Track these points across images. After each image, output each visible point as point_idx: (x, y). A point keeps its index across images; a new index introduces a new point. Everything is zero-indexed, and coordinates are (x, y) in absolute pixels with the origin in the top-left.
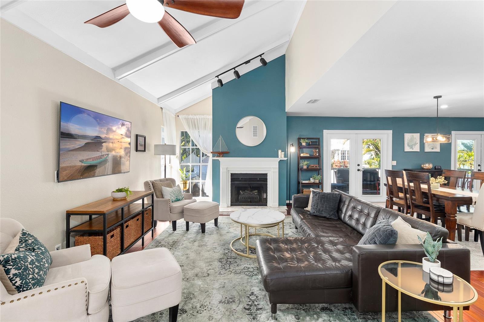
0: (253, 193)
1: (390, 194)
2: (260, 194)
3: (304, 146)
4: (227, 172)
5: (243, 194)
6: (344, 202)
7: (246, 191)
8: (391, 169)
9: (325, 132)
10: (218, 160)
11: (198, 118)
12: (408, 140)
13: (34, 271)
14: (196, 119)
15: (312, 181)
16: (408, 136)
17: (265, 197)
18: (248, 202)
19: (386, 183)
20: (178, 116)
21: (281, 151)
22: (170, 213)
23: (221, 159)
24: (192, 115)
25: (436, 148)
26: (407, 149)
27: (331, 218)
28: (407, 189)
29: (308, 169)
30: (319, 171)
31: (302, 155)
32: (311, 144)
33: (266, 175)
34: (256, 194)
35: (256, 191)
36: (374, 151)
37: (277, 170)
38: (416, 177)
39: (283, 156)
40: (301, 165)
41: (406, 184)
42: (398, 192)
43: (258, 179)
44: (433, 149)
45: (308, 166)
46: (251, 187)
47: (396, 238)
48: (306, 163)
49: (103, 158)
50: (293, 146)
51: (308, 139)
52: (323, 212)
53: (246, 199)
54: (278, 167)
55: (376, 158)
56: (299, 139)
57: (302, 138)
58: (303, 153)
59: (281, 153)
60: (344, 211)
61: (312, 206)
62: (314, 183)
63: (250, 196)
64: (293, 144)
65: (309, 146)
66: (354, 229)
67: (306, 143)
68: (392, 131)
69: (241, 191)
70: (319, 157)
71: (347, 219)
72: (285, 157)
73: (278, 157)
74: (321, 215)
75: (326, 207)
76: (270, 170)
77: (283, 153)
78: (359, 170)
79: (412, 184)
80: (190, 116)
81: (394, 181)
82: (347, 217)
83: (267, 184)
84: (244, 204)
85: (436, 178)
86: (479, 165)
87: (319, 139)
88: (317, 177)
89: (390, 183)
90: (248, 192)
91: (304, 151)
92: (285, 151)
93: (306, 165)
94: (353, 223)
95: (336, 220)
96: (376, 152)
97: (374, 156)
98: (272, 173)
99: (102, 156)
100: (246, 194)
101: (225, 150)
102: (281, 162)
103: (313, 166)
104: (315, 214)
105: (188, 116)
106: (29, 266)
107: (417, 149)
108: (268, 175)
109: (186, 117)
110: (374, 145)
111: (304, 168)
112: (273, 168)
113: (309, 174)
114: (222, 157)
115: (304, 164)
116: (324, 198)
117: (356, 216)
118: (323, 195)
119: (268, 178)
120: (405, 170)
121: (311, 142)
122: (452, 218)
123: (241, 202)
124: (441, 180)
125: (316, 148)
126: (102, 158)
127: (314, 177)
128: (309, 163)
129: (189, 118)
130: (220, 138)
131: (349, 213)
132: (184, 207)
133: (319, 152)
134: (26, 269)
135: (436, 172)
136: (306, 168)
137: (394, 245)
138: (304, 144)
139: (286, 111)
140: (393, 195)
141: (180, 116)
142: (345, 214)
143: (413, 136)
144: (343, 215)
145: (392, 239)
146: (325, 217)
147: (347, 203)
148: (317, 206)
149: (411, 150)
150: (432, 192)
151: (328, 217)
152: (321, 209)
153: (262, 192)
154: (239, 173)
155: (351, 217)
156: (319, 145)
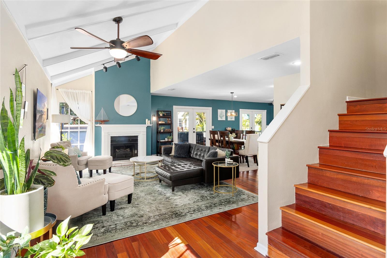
0: (127, 151)
1: (212, 144)
2: (131, 150)
3: (161, 116)
4: (108, 136)
5: (119, 152)
6: (192, 148)
7: (121, 149)
8: (211, 130)
9: (174, 107)
10: (100, 126)
11: (77, 92)
12: (220, 113)
14: (75, 93)
15: (166, 140)
16: (219, 111)
17: (136, 152)
18: (123, 157)
19: (210, 138)
20: (58, 89)
21: (148, 120)
22: (77, 165)
23: (103, 126)
24: (71, 89)
25: (233, 118)
26: (219, 119)
27: (186, 157)
28: (220, 140)
29: (164, 132)
30: (170, 133)
31: (160, 122)
32: (166, 115)
33: (137, 137)
34: (129, 151)
35: (129, 149)
36: (199, 120)
37: (145, 133)
38: (223, 134)
39: (149, 123)
40: (159, 129)
41: (219, 138)
42: (216, 142)
43: (131, 140)
44: (231, 119)
45: (164, 130)
46: (125, 146)
47: (217, 154)
48: (163, 128)
50: (154, 116)
51: (164, 111)
52: (181, 155)
53: (122, 155)
54: (146, 131)
55: (200, 124)
56: (158, 112)
57: (160, 111)
58: (160, 121)
59: (148, 121)
60: (192, 152)
61: (175, 152)
62: (168, 142)
63: (124, 153)
64: (154, 115)
65: (164, 116)
66: (198, 160)
67: (163, 114)
68: (211, 108)
69: (117, 150)
70: (171, 124)
71: (194, 156)
72: (150, 124)
73: (146, 124)
74: (180, 156)
75: (183, 151)
76: (140, 133)
77: (150, 121)
78: (194, 132)
79: (222, 138)
80: (70, 90)
81: (214, 137)
82: (194, 155)
83: (137, 144)
84: (120, 159)
85: (232, 134)
86: (251, 128)
87: (170, 112)
88: (170, 137)
89: (212, 138)
90: (123, 150)
91: (161, 120)
92: (150, 120)
93: (163, 129)
94: (198, 157)
95: (189, 158)
96: (200, 120)
97: (199, 123)
98: (142, 135)
100: (121, 151)
101: (106, 119)
102: (148, 127)
103: (167, 130)
104: (177, 156)
105: (67, 90)
107: (224, 119)
108: (138, 137)
109: (66, 91)
110: (199, 115)
111: (161, 131)
112: (142, 131)
113: (164, 135)
114: (104, 124)
115: (162, 129)
116: (182, 147)
117: (199, 153)
118: (181, 145)
119: (138, 139)
120: (218, 131)
121: (166, 114)
122: (237, 152)
123: (118, 158)
124: (234, 135)
125: (169, 118)
127: (168, 137)
128: (165, 128)
129: (68, 92)
130: (102, 110)
131: (195, 153)
132: (88, 160)
133: (171, 121)
135: (232, 132)
136: (163, 131)
137: (217, 157)
138: (161, 115)
139: (151, 92)
140: (213, 144)
141: (59, 89)
142: (193, 154)
143: (222, 111)
144: (192, 155)
145: (216, 155)
146: (182, 157)
147: (194, 148)
148: (178, 152)
149: (221, 120)
150: (230, 141)
151: (184, 157)
152: (180, 153)
153: (133, 149)
154: (117, 136)
155: (196, 154)
156: (171, 116)
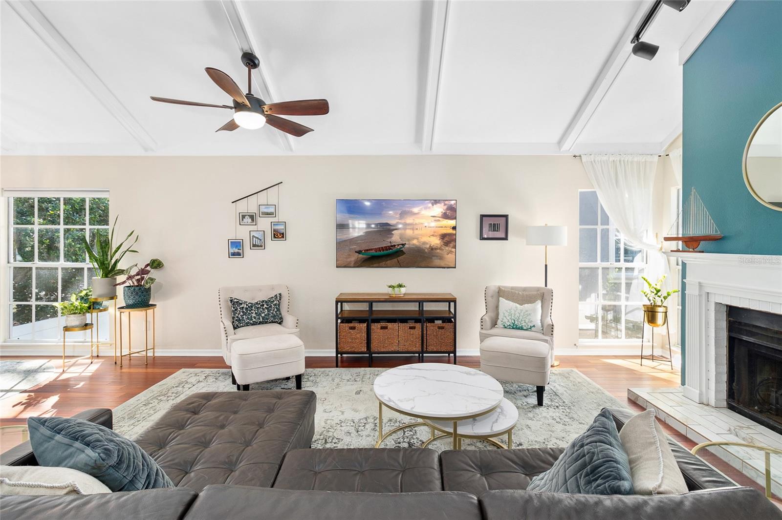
13: (274, 309)
49: (394, 249)
99: (392, 246)
106: (273, 306)
114: (694, 251)
126: (391, 249)
130: (692, 196)
134: (271, 307)
